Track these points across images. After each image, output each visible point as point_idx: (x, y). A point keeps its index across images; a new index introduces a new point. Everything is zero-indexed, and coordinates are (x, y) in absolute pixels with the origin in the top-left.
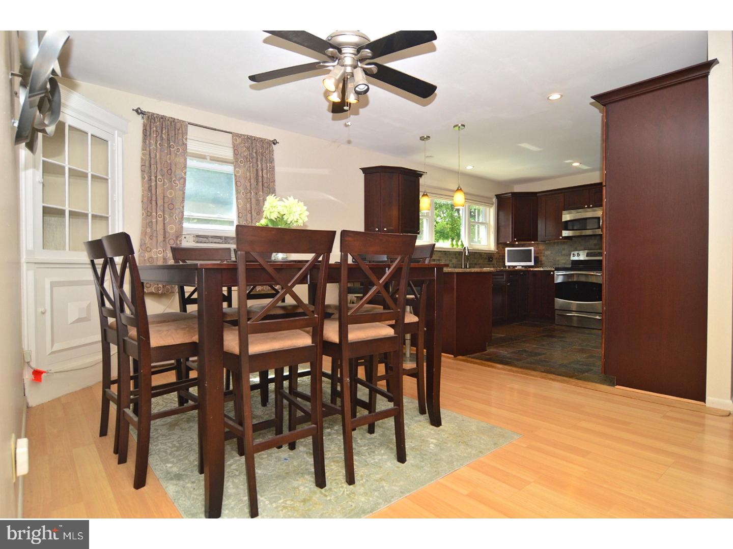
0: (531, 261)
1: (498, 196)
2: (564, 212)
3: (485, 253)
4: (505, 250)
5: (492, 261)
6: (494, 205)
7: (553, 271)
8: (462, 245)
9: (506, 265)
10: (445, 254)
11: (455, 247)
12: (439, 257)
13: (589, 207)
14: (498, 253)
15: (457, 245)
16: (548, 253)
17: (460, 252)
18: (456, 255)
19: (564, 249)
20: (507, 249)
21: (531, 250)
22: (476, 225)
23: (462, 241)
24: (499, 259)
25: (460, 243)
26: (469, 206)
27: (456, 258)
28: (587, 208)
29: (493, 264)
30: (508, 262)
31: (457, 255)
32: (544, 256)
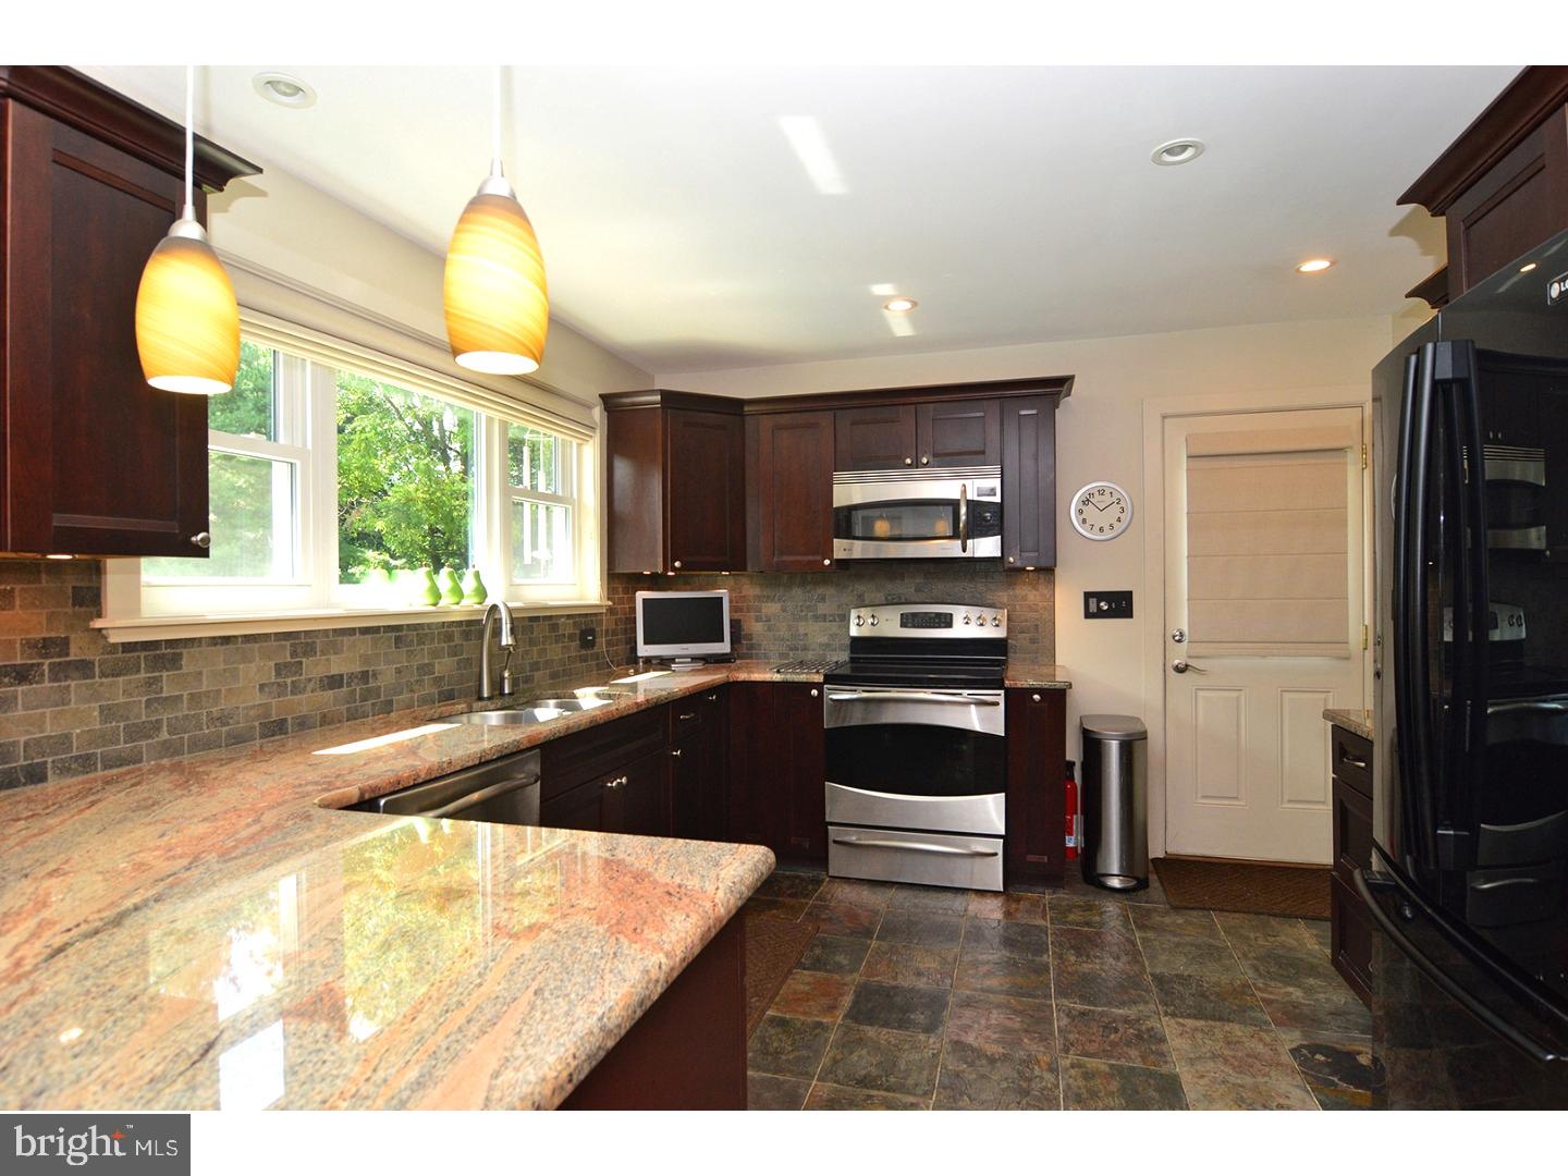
0: (721, 640)
1: (607, 399)
2: (837, 475)
3: (569, 616)
4: (633, 600)
5: (592, 644)
6: (598, 431)
7: (819, 686)
8: (482, 593)
9: (639, 654)
10: (398, 640)
11: (447, 601)
12: (366, 659)
13: (916, 464)
14: (611, 610)
15: (458, 592)
16: (771, 608)
17: (469, 623)
18: (449, 637)
19: (823, 599)
20: (641, 595)
21: (720, 600)
22: (527, 506)
23: (477, 575)
24: (614, 633)
25: (468, 584)
26: (505, 426)
27: (454, 652)
28: (909, 466)
29: (596, 657)
30: (646, 642)
31: (457, 641)
32: (758, 619)
